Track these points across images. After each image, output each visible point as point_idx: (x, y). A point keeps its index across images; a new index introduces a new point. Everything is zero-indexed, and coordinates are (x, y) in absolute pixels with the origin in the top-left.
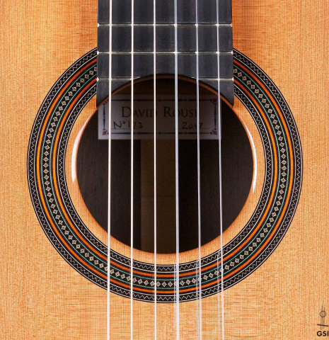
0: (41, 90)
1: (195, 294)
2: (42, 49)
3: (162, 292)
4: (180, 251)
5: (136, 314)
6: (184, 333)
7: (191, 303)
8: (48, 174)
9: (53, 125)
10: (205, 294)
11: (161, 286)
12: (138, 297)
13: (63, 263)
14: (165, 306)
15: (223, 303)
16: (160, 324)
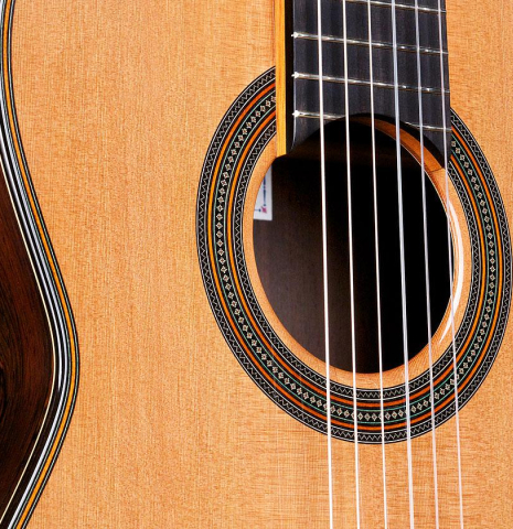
0: (209, 122)
1: (403, 432)
2: (208, 62)
3: (365, 428)
4: (384, 370)
5: (337, 459)
6: (394, 488)
7: (399, 445)
8: (223, 247)
9: (226, 175)
10: (415, 433)
11: (364, 420)
12: (337, 435)
13: (247, 380)
14: (370, 448)
15: (434, 446)
16: (365, 474)
